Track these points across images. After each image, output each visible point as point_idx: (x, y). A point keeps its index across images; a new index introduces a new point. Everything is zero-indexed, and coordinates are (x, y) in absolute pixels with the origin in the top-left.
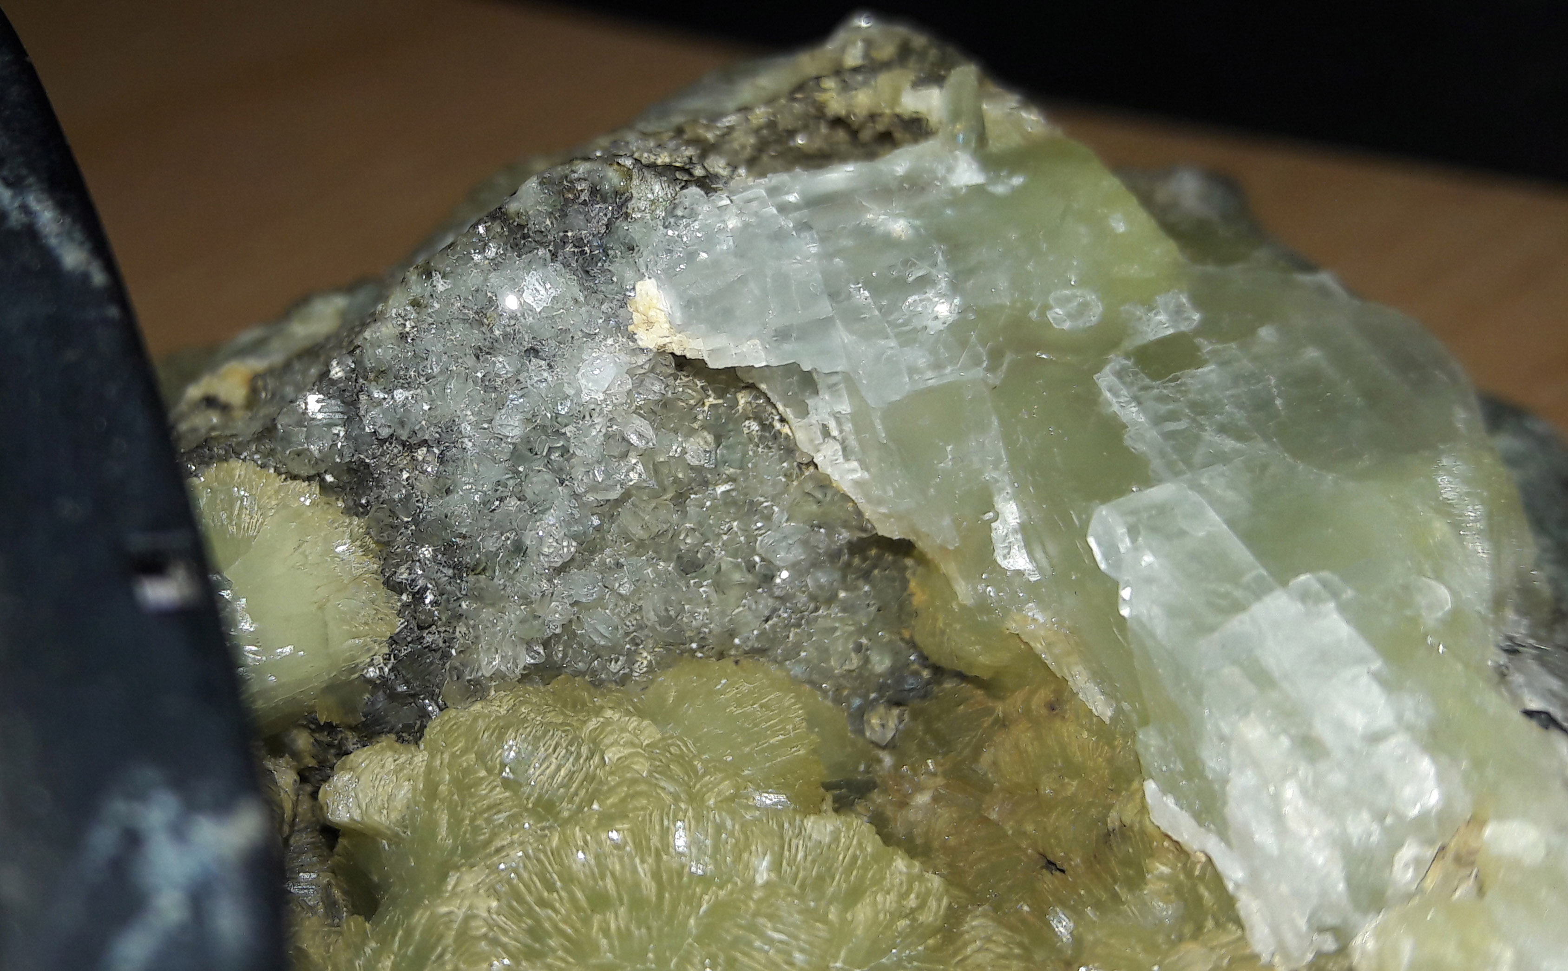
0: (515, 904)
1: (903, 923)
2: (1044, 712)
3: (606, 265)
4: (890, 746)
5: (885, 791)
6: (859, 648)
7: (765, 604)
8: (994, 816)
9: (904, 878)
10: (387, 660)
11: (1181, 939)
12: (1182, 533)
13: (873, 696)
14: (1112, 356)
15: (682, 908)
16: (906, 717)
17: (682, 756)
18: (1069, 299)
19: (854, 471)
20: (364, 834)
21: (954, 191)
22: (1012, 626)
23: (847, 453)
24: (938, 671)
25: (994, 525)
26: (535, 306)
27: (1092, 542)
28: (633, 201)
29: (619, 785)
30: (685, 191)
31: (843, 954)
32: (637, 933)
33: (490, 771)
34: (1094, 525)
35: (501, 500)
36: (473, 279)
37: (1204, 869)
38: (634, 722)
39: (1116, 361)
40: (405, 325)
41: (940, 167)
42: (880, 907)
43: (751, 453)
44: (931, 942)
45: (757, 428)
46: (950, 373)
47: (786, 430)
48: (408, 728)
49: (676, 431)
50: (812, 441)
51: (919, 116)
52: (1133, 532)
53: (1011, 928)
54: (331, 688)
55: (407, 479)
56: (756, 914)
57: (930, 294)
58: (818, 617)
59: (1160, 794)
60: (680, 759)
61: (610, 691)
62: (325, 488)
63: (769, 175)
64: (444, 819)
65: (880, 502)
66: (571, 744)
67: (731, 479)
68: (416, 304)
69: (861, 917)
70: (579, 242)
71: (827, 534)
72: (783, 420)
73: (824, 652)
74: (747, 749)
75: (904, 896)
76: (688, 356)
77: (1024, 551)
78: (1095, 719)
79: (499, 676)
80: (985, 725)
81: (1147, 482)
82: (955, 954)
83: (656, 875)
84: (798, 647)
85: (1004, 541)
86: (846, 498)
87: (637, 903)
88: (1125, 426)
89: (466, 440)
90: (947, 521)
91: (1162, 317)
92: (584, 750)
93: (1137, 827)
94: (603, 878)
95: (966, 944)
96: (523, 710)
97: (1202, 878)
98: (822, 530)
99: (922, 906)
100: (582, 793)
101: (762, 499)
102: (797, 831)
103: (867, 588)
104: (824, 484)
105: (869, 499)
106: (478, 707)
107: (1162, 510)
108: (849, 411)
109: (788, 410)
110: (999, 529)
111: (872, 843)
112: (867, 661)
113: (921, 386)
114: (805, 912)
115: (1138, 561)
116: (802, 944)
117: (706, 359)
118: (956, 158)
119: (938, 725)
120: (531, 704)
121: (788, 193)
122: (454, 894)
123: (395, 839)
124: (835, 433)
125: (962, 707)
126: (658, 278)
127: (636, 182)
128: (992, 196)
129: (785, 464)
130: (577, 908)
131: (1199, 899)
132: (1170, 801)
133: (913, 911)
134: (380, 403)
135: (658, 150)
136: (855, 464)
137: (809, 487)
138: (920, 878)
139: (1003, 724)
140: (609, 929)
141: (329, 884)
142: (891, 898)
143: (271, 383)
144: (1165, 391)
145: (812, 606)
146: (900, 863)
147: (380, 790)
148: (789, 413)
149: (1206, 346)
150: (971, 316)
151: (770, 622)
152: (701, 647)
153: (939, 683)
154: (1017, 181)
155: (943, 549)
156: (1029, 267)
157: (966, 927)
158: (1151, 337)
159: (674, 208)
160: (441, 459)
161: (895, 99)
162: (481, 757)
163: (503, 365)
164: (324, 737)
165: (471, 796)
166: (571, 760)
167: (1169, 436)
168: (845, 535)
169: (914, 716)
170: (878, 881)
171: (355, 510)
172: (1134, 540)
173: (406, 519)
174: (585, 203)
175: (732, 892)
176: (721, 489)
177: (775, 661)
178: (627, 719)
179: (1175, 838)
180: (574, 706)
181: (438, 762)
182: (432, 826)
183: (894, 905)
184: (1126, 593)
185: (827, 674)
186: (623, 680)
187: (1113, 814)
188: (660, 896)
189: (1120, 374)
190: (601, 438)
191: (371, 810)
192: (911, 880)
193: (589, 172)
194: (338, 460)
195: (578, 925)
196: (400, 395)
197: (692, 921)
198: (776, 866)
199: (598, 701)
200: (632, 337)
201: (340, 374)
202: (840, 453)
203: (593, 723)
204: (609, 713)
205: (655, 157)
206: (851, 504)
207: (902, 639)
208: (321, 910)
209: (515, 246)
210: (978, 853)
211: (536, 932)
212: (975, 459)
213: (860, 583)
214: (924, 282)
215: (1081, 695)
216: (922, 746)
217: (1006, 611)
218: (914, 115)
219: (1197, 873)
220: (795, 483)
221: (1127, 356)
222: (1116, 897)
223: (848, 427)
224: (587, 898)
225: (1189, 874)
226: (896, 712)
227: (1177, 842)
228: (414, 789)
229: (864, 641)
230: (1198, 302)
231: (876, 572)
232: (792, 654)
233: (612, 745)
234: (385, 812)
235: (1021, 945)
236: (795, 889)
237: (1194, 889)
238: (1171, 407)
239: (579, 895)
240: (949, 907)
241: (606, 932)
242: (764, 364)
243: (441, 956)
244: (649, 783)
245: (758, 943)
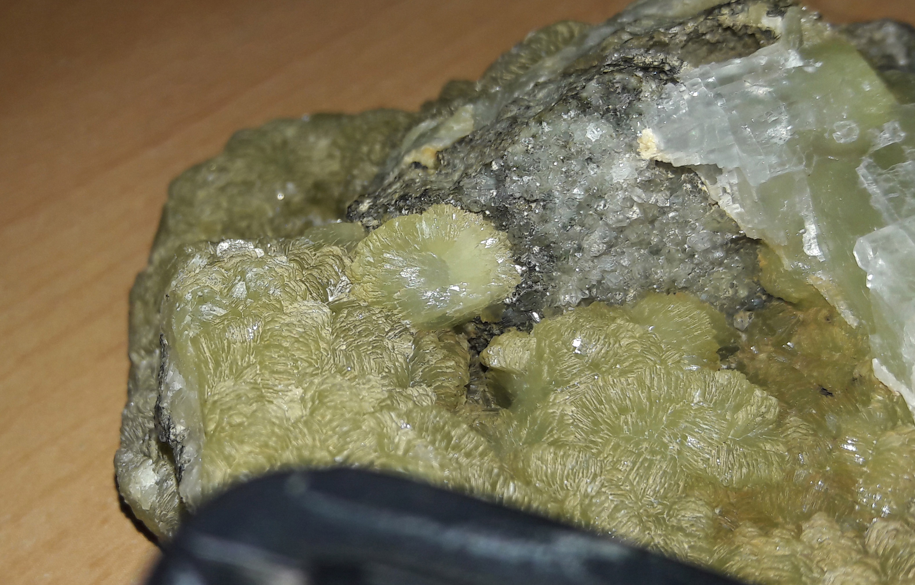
0: (585, 410)
1: (759, 419)
2: (824, 321)
3: (628, 122)
4: (746, 331)
5: (743, 351)
6: (732, 286)
7: (689, 267)
8: (798, 367)
9: (760, 399)
10: (514, 295)
11: (886, 429)
12: (897, 251)
13: (738, 307)
14: (864, 158)
15: (660, 413)
16: (753, 317)
17: (655, 343)
18: (843, 126)
19: (737, 208)
20: (504, 372)
21: (788, 71)
22: (810, 281)
23: (734, 200)
24: (770, 297)
25: (804, 235)
26: (592, 139)
27: (855, 254)
28: (642, 93)
29: (629, 357)
30: (666, 86)
31: (732, 433)
32: (640, 424)
33: (568, 349)
34: (857, 245)
35: (572, 226)
36: (563, 126)
37: (898, 399)
38: (631, 325)
39: (866, 160)
40: (528, 146)
41: (782, 59)
42: (749, 412)
43: (686, 199)
44: (771, 426)
45: (690, 187)
46: (789, 168)
47: (704, 188)
48: (523, 324)
49: (652, 191)
50: (717, 194)
51: (771, 29)
52: (875, 250)
53: (809, 422)
54: (489, 308)
55: (527, 215)
56: (695, 417)
57: (778, 128)
58: (713, 272)
59: (879, 365)
60: (654, 344)
61: (617, 309)
62: (486, 217)
63: (700, 66)
64: (545, 369)
65: (748, 222)
66: (605, 338)
67: (676, 210)
68: (534, 136)
69: (741, 416)
70: (615, 110)
71: (721, 236)
72: (702, 183)
73: (717, 289)
74: (684, 338)
75: (759, 407)
76: (664, 161)
77: (817, 247)
78: (848, 326)
79: (569, 304)
80: (793, 323)
81: (881, 225)
82: (782, 433)
83: (649, 399)
84: (703, 286)
85: (808, 243)
86: (732, 220)
87: (641, 411)
88: (870, 195)
89: (556, 199)
90: (782, 234)
91: (887, 135)
92: (612, 341)
93: (867, 378)
94: (625, 400)
95: (788, 429)
96: (581, 321)
97: (897, 403)
98: (719, 234)
99: (768, 412)
100: (612, 361)
101: (691, 220)
102: (712, 379)
103: (737, 258)
104: (722, 214)
105: (743, 221)
106: (560, 318)
107: (888, 238)
108: (737, 182)
109: (707, 181)
110: (806, 237)
111: (746, 384)
112: (736, 292)
113: (774, 175)
114: (717, 415)
115: (876, 263)
116: (716, 430)
117: (672, 163)
118: (789, 54)
119: (768, 322)
120: (584, 317)
121: (709, 78)
122: (554, 404)
123: (520, 375)
124: (729, 191)
125: (781, 314)
126: (653, 129)
127: (644, 84)
128: (806, 73)
129: (703, 204)
130: (614, 413)
131: (895, 412)
132: (884, 368)
133: (763, 413)
134: (515, 182)
135: (646, 54)
136: (737, 205)
137: (716, 215)
138: (766, 398)
139: (803, 323)
140: (628, 421)
141: (484, 391)
142: (754, 407)
143: (447, 157)
144: (889, 175)
145: (711, 267)
146: (758, 392)
147: (515, 355)
148: (707, 182)
149: (908, 150)
150: (797, 137)
151: (691, 275)
152: (658, 288)
153: (770, 301)
154: (818, 65)
155: (779, 246)
156: (825, 111)
157: (787, 421)
158: (882, 146)
159: (661, 95)
160: (544, 207)
161: (758, 20)
162: (564, 343)
163: (575, 165)
164: (482, 327)
165: (561, 361)
166: (606, 345)
167: (890, 200)
168: (729, 236)
169: (757, 316)
170: (748, 401)
171: (500, 227)
172: (874, 254)
173: (526, 234)
174: (619, 93)
175: (683, 406)
176: (671, 215)
177: (692, 292)
178: (628, 323)
179: (885, 384)
180: (601, 317)
181: (543, 344)
182: (540, 372)
183: (755, 411)
184: (870, 277)
185: (717, 298)
186: (623, 302)
187: (856, 371)
188: (651, 408)
189: (867, 167)
190: (621, 200)
191: (511, 364)
192: (763, 399)
193: (622, 79)
194: (493, 205)
195: (614, 419)
196: (526, 179)
197: (664, 418)
198: (703, 395)
199: (612, 314)
200: (638, 154)
201: (497, 168)
202: (731, 200)
203: (613, 326)
204: (619, 321)
205: (644, 59)
206: (734, 223)
207: (753, 282)
208: (481, 402)
209: (584, 112)
210: (790, 386)
211: (596, 423)
212: (798, 206)
213: (734, 255)
214: (776, 122)
215: (842, 315)
216: (761, 331)
217: (807, 274)
218: (768, 29)
219: (895, 400)
220: (708, 213)
221: (870, 157)
222: (857, 409)
223: (735, 188)
224: (619, 409)
225: (891, 400)
226: (748, 313)
227: (886, 386)
228: (531, 354)
229: (735, 282)
230: (905, 126)
231: (742, 250)
232: (701, 289)
233: (623, 338)
234: (518, 364)
235: (813, 430)
236: (712, 405)
237: (893, 408)
238: (891, 184)
239: (614, 406)
240: (780, 411)
241: (626, 423)
242: (699, 164)
243: (552, 431)
244: (642, 356)
245: (696, 430)
